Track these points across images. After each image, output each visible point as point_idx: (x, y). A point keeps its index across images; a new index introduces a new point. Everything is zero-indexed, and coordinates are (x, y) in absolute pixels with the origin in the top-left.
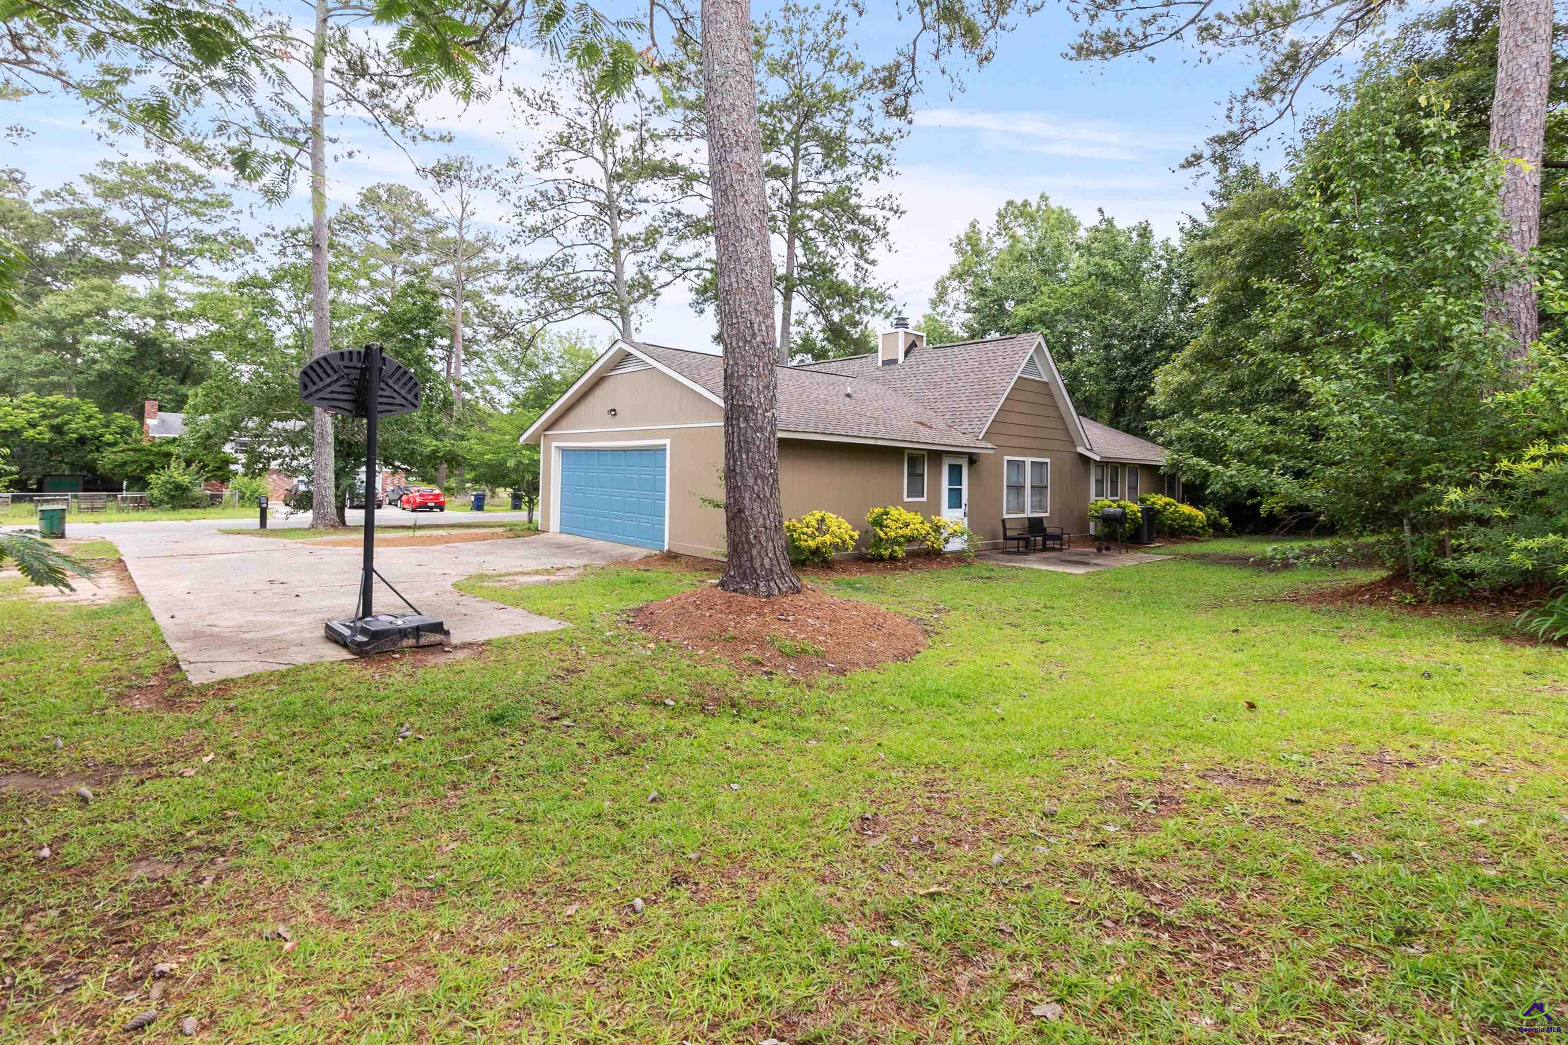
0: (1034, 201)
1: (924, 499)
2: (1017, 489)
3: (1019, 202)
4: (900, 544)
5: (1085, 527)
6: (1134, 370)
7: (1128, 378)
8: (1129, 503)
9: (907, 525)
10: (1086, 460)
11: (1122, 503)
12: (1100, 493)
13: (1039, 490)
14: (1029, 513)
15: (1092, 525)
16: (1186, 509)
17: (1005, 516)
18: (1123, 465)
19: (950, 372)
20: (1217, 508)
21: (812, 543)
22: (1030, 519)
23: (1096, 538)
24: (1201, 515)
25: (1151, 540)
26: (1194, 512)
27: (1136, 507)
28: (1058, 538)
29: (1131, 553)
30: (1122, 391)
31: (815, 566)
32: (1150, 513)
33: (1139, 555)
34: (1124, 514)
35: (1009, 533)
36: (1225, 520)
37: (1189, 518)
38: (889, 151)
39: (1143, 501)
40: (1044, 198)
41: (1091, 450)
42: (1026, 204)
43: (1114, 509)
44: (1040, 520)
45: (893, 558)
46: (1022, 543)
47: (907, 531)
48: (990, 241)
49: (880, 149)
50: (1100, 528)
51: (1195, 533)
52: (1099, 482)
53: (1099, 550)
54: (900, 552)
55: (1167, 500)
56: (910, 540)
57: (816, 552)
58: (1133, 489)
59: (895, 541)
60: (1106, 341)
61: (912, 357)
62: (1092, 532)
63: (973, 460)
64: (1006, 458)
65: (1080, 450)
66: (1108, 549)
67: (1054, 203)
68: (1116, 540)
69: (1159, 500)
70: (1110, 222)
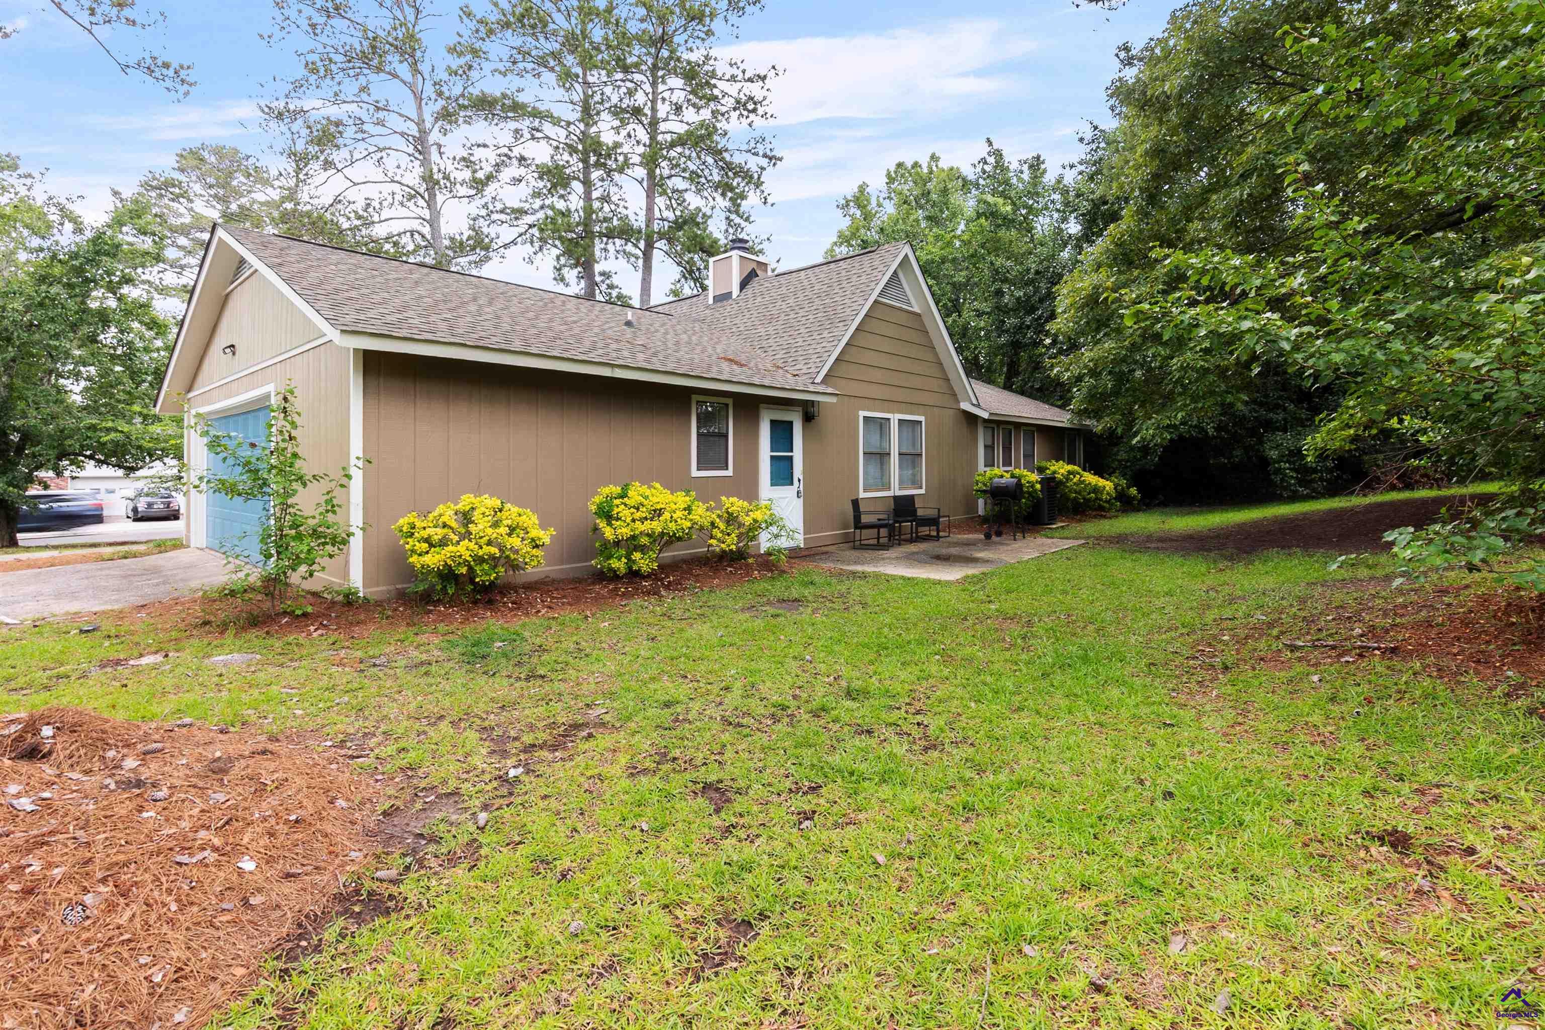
0: (924, 162)
1: (729, 472)
2: (879, 457)
3: (909, 165)
4: (643, 549)
5: (971, 506)
6: (1028, 320)
7: (1021, 328)
8: (1025, 472)
9: (657, 513)
10: (971, 419)
11: (1017, 472)
12: (990, 463)
13: (910, 458)
14: (896, 490)
15: (981, 502)
16: (1091, 479)
17: (862, 495)
18: (1018, 426)
19: (791, 301)
20: (1124, 476)
21: (434, 559)
22: (896, 498)
23: (985, 520)
24: (1107, 485)
25: (1052, 520)
26: (1102, 482)
27: (1034, 477)
28: (933, 522)
29: (1029, 539)
30: (1016, 345)
31: (453, 602)
32: (1050, 483)
33: (1040, 540)
34: (1019, 485)
35: (865, 519)
36: (1133, 491)
37: (1096, 490)
38: (764, 93)
39: (1041, 470)
40: (934, 158)
41: (978, 406)
42: (916, 165)
43: (1007, 480)
44: (911, 498)
45: (634, 575)
46: (884, 532)
47: (656, 526)
48: (879, 205)
49: (755, 90)
50: (989, 507)
51: (1101, 508)
52: (989, 448)
53: (988, 536)
54: (643, 562)
55: (1070, 467)
56: (669, 539)
57: (447, 575)
58: (1029, 456)
59: (632, 544)
60: (997, 285)
61: (749, 290)
62: (981, 511)
63: (809, 411)
64: (862, 414)
65: (965, 406)
66: (999, 534)
67: (944, 164)
68: (1008, 521)
69: (1061, 468)
70: (998, 154)
